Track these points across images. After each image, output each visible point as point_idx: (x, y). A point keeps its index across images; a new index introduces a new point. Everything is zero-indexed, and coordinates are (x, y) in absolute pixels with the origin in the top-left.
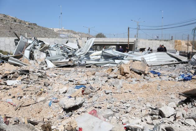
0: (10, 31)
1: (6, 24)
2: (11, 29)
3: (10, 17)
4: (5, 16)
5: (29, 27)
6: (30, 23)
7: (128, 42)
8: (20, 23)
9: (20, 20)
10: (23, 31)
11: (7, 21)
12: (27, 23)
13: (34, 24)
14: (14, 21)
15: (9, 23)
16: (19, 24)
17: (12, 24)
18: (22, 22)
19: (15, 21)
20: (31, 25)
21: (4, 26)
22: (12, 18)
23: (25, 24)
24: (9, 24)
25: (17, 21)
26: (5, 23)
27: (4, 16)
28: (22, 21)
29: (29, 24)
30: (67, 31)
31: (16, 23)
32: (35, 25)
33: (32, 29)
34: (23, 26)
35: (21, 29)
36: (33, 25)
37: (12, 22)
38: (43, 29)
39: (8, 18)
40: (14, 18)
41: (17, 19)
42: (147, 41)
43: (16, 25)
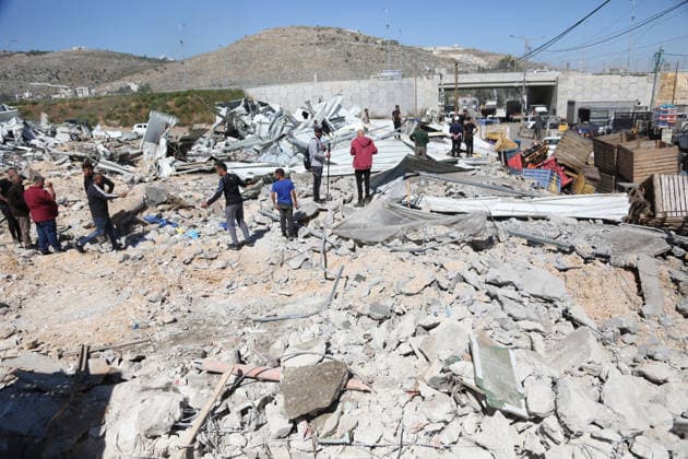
1: (341, 46)
2: (349, 55)
3: (349, 32)
4: (339, 31)
5: (382, 49)
6: (384, 40)
7: (456, 84)
8: (366, 42)
9: (367, 35)
11: (343, 41)
12: (378, 42)
13: (392, 41)
14: (354, 40)
15: (346, 44)
16: (363, 44)
17: (351, 45)
18: (369, 41)
19: (357, 39)
20: (386, 45)
21: (337, 52)
22: (352, 34)
23: (376, 43)
24: (346, 47)
25: (361, 39)
26: (338, 44)
27: (337, 32)
28: (370, 37)
29: (383, 43)
31: (358, 44)
32: (396, 43)
33: (388, 52)
34: (372, 48)
36: (390, 44)
37: (352, 42)
38: (410, 50)
39: (345, 34)
40: (355, 34)
41: (360, 35)
42: (589, 77)
43: (358, 46)
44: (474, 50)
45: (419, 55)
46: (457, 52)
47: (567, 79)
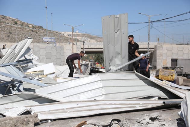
0: (8, 36)
1: (5, 27)
2: (11, 33)
3: (10, 18)
4: (4, 17)
5: (33, 31)
6: (34, 25)
8: (22, 25)
9: (22, 21)
10: (25, 35)
11: (6, 24)
12: (30, 26)
13: (39, 26)
14: (14, 24)
15: (9, 26)
16: (20, 26)
17: (12, 27)
18: (24, 25)
19: (16, 23)
20: (35, 28)
21: (2, 30)
22: (12, 20)
23: (29, 27)
24: (8, 28)
25: (19, 23)
26: (3, 25)
27: (2, 17)
28: (25, 23)
29: (33, 27)
30: (82, 35)
31: (17, 26)
32: (41, 27)
33: (37, 32)
34: (26, 30)
35: (23, 34)
36: (38, 28)
37: (12, 25)
38: (51, 32)
39: (8, 19)
40: (15, 20)
41: (18, 21)
42: (175, 46)
43: (17, 28)
44: (88, 35)
45: (56, 35)
46: (78, 35)
47: (162, 47)
